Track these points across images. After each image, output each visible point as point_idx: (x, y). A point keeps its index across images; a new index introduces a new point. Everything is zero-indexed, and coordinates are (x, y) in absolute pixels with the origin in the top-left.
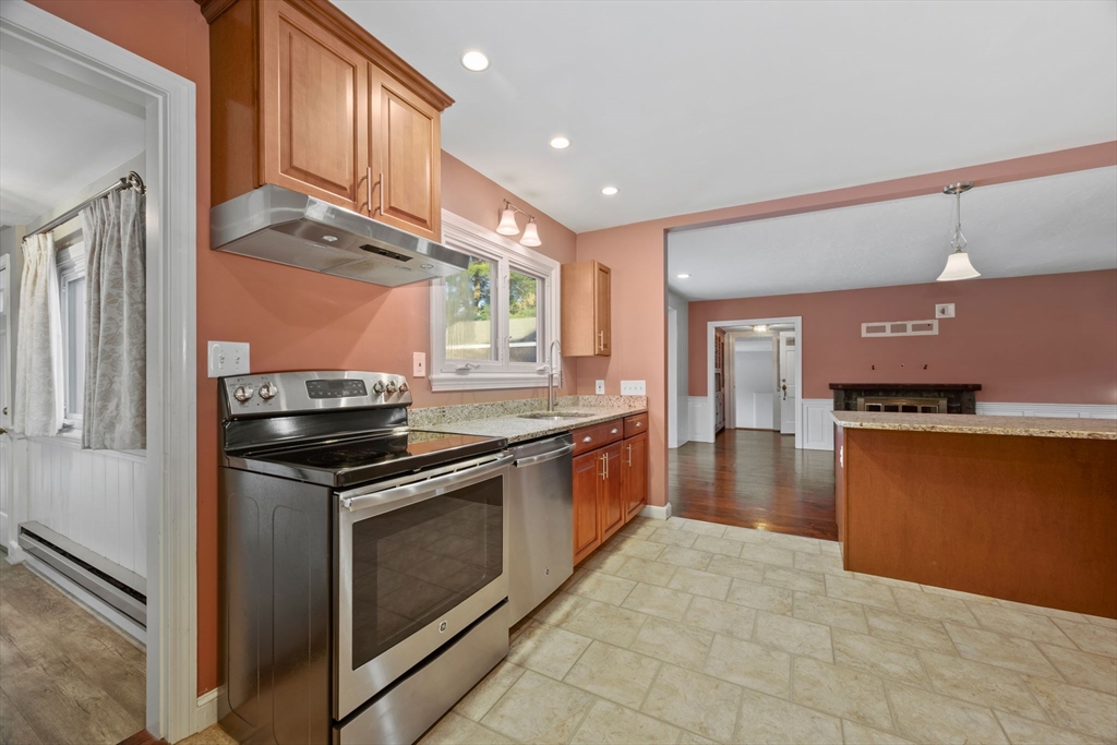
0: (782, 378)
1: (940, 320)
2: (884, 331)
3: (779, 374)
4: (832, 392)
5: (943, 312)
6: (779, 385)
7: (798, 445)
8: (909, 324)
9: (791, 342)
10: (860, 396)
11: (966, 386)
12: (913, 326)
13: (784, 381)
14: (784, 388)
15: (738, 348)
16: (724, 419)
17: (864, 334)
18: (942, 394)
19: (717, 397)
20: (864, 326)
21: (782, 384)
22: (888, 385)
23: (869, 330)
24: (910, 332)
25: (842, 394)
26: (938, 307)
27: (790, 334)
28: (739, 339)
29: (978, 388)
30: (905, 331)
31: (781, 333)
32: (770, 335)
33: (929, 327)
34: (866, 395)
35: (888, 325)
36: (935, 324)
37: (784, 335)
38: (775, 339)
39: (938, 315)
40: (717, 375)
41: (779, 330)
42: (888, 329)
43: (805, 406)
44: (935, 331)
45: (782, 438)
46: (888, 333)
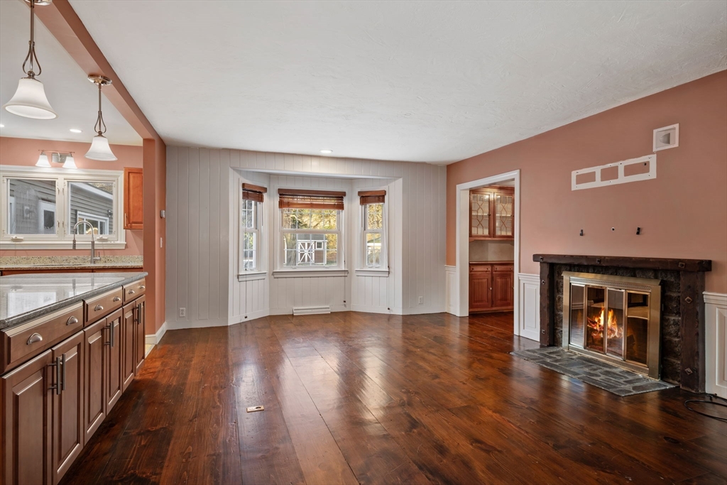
1: (658, 153)
2: (594, 180)
5: (664, 139)
7: (515, 330)
8: (621, 165)
12: (626, 168)
17: (575, 187)
20: (574, 174)
23: (581, 179)
24: (622, 179)
25: (546, 267)
26: (658, 133)
30: (616, 177)
33: (645, 167)
35: (597, 170)
36: (652, 160)
39: (657, 146)
42: (598, 176)
43: (522, 283)
44: (652, 174)
46: (598, 183)
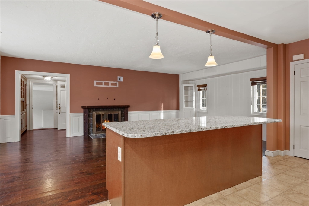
0: (58, 103)
1: (119, 82)
2: (102, 85)
3: (57, 102)
4: (83, 110)
5: (119, 79)
6: (57, 107)
7: (68, 136)
8: (110, 82)
9: (63, 87)
10: (94, 111)
11: (126, 106)
12: (111, 84)
13: (59, 105)
14: (60, 108)
15: (34, 89)
16: (26, 126)
17: (95, 85)
18: (119, 109)
19: (22, 114)
20: (95, 82)
21: (58, 106)
22: (104, 106)
23: (97, 83)
24: (110, 86)
25: (87, 110)
26: (118, 77)
27: (63, 83)
28: (35, 84)
29: (129, 106)
30: (108, 85)
31: (58, 82)
32: (51, 83)
33: (116, 84)
34: (96, 110)
35: (103, 82)
36: (117, 83)
37: (59, 84)
38: (55, 85)
39: (118, 80)
40: (22, 102)
41: (56, 81)
42: (103, 84)
43: (71, 117)
44: (117, 86)
45: (59, 132)
46: (103, 86)
